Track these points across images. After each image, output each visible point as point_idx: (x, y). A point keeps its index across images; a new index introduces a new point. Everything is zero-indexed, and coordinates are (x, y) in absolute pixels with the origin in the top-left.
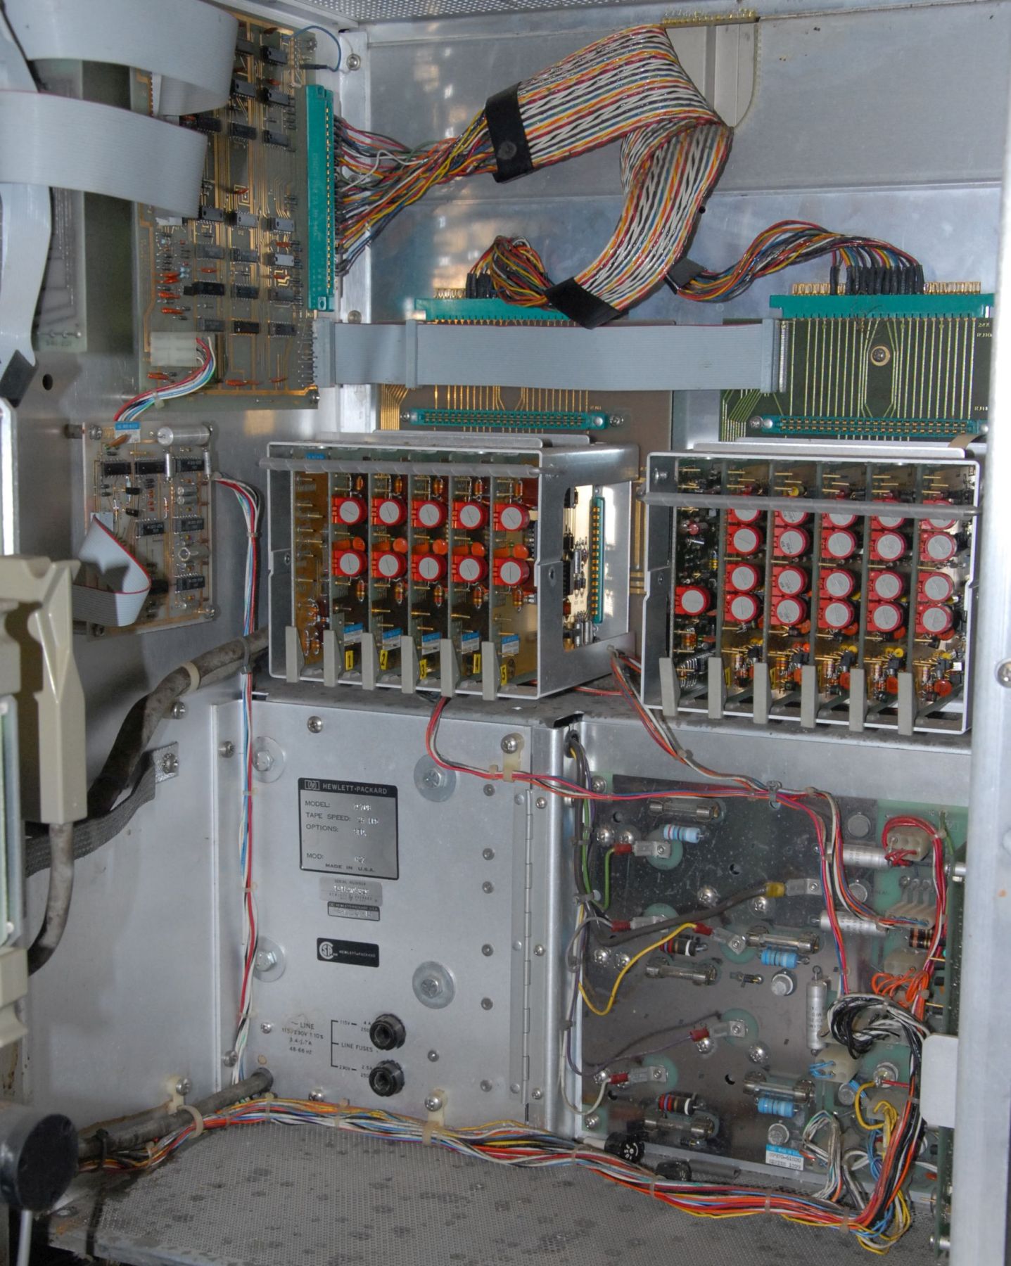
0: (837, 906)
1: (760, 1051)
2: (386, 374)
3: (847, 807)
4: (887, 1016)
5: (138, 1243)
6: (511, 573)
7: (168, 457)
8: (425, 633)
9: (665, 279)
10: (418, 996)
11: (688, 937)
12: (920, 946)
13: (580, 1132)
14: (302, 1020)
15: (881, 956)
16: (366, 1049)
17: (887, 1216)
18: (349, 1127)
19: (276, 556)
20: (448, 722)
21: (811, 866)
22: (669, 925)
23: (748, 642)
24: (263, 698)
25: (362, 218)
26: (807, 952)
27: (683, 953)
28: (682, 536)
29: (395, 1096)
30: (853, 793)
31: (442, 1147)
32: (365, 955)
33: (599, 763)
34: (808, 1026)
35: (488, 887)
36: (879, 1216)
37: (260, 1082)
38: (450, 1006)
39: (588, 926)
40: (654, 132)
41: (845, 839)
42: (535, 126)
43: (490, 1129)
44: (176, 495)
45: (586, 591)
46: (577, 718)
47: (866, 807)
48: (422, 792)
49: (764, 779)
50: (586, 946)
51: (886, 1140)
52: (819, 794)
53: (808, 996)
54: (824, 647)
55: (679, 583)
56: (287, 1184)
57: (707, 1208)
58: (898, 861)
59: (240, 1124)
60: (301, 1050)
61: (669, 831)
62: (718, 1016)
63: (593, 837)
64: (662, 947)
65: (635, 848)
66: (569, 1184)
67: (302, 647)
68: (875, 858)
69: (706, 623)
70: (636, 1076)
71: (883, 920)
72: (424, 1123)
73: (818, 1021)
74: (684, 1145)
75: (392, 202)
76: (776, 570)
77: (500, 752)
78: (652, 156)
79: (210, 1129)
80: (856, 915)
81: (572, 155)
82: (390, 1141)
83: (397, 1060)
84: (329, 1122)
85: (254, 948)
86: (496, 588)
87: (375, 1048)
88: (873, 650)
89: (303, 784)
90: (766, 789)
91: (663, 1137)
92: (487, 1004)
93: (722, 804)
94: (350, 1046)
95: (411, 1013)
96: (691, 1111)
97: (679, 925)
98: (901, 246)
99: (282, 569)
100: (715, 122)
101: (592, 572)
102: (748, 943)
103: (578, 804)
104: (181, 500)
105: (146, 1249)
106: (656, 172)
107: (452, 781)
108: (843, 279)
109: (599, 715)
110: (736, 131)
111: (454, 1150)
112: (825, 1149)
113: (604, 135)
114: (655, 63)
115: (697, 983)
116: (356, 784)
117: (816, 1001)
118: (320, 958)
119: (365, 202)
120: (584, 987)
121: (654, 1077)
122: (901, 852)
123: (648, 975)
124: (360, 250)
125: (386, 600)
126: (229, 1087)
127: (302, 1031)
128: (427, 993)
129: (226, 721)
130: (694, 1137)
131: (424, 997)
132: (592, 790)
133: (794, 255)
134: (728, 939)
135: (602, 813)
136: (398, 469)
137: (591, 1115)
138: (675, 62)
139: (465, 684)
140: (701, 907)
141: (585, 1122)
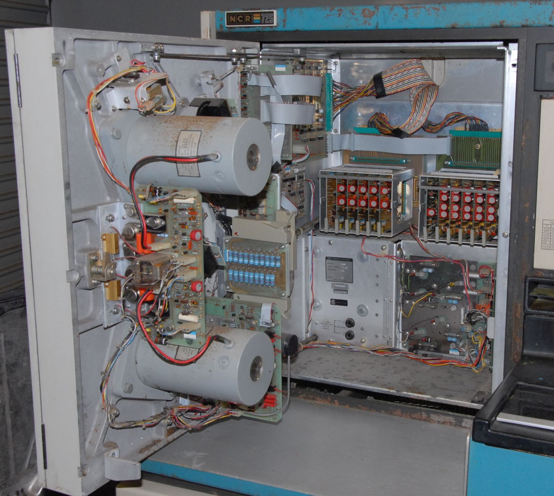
0: (468, 287)
1: (448, 325)
2: (345, 147)
3: (470, 263)
4: (480, 315)
5: (295, 373)
6: (385, 205)
7: (296, 176)
8: (361, 219)
9: (422, 127)
10: (358, 313)
11: (430, 297)
12: (488, 298)
13: (401, 348)
14: (326, 321)
15: (479, 301)
16: (344, 328)
17: (479, 363)
18: (341, 348)
19: (322, 199)
20: (367, 241)
21: (461, 278)
22: (425, 294)
23: (445, 222)
24: (316, 235)
25: (338, 106)
26: (460, 300)
27: (428, 300)
28: (429, 196)
29: (352, 340)
30: (471, 260)
31: (365, 352)
32: (343, 303)
33: (406, 252)
34: (460, 318)
35: (377, 285)
36: (478, 364)
37: (315, 337)
38: (367, 316)
39: (403, 295)
40: (419, 88)
41: (470, 271)
42: (387, 83)
43: (378, 347)
44: (297, 185)
45: (401, 206)
46: (400, 241)
47: (475, 263)
48: (359, 260)
49: (449, 256)
50: (403, 300)
51: (480, 345)
52: (463, 260)
53: (460, 311)
54: (464, 224)
55: (428, 208)
56: (328, 361)
57: (435, 363)
58: (482, 277)
59: (311, 348)
60: (326, 329)
61: (425, 270)
62: (437, 317)
63: (405, 271)
64: (423, 299)
65: (416, 274)
66: (400, 360)
67: (329, 223)
68: (477, 276)
69: (434, 217)
70: (416, 333)
71: (479, 291)
72: (360, 346)
73: (463, 316)
74: (429, 350)
75: (348, 101)
76: (452, 205)
77: (380, 249)
78: (418, 95)
79: (304, 349)
80: (472, 290)
81: (397, 92)
82: (351, 351)
83: (352, 330)
84: (335, 347)
85: (313, 302)
86: (381, 208)
87: (347, 327)
88: (476, 224)
89: (327, 258)
90: (450, 259)
91: (423, 348)
92: (377, 315)
93: (438, 263)
94: (339, 327)
95: (356, 318)
96: (430, 341)
97: (427, 294)
98: (483, 119)
99: (324, 203)
100: (434, 85)
101: (402, 201)
102: (445, 298)
103: (401, 263)
104: (299, 186)
105: (297, 375)
106: (420, 100)
107: (368, 258)
108: (468, 126)
109: (406, 240)
110: (440, 87)
111: (368, 353)
112: (465, 349)
113: (405, 87)
114: (418, 69)
115: (432, 308)
116: (342, 258)
117: (462, 312)
118: (331, 304)
119: (340, 101)
120: (402, 310)
121: (421, 333)
122: (483, 274)
123: (419, 307)
124: (337, 115)
125: (351, 211)
126: (307, 338)
127: (326, 324)
128: (361, 313)
129: (306, 242)
130: (431, 348)
131: (360, 314)
132: (405, 259)
133: (456, 120)
134: (440, 297)
135: (407, 265)
136: (355, 178)
137: (404, 343)
138: (423, 68)
139: (372, 233)
140: (433, 289)
141: (403, 345)
